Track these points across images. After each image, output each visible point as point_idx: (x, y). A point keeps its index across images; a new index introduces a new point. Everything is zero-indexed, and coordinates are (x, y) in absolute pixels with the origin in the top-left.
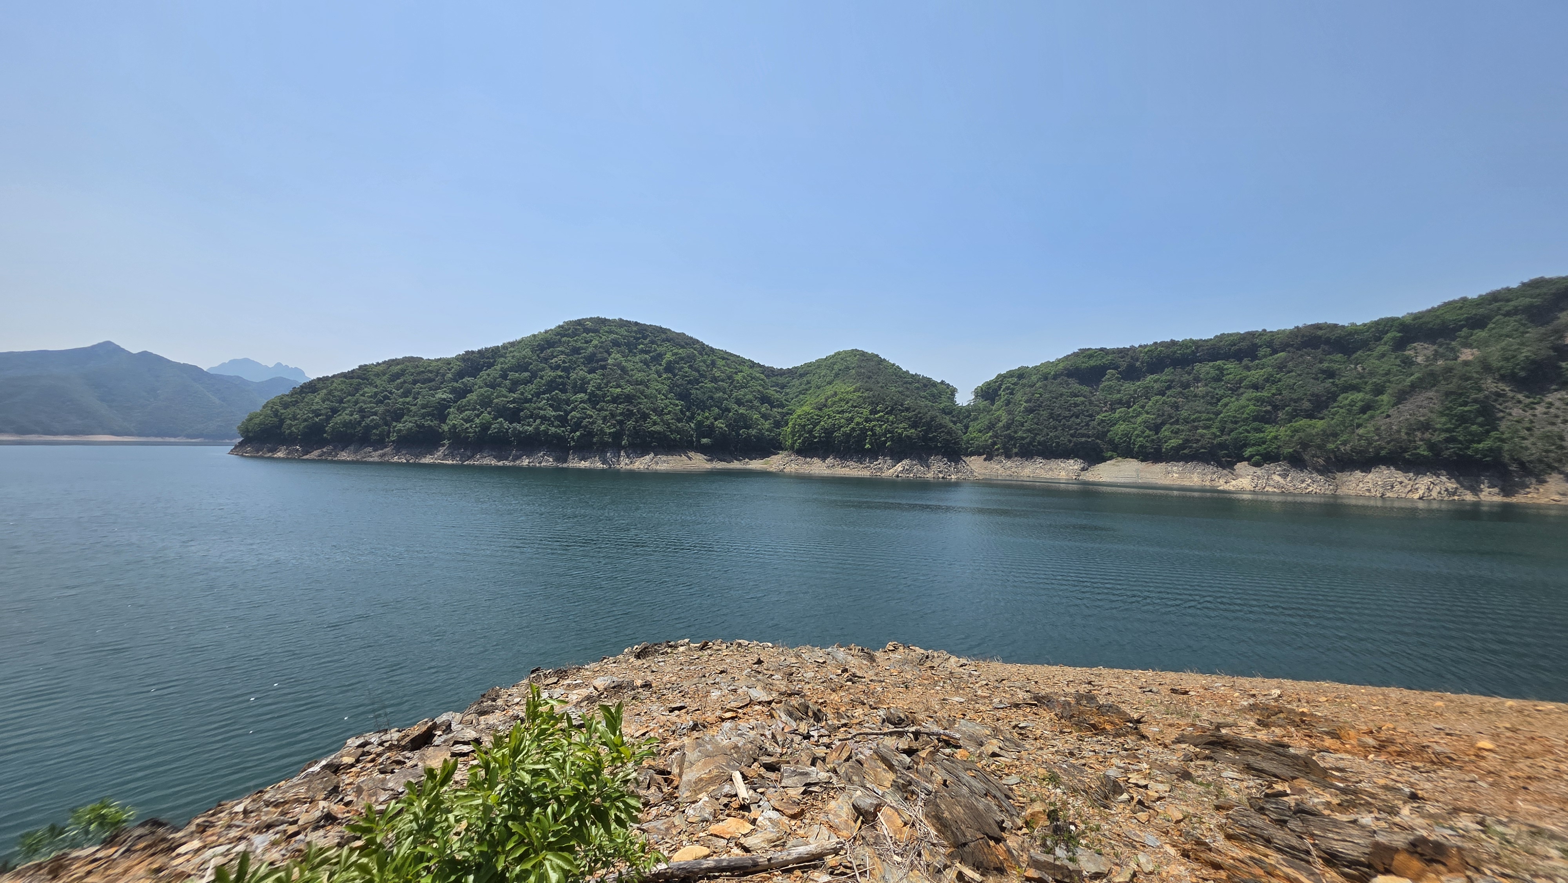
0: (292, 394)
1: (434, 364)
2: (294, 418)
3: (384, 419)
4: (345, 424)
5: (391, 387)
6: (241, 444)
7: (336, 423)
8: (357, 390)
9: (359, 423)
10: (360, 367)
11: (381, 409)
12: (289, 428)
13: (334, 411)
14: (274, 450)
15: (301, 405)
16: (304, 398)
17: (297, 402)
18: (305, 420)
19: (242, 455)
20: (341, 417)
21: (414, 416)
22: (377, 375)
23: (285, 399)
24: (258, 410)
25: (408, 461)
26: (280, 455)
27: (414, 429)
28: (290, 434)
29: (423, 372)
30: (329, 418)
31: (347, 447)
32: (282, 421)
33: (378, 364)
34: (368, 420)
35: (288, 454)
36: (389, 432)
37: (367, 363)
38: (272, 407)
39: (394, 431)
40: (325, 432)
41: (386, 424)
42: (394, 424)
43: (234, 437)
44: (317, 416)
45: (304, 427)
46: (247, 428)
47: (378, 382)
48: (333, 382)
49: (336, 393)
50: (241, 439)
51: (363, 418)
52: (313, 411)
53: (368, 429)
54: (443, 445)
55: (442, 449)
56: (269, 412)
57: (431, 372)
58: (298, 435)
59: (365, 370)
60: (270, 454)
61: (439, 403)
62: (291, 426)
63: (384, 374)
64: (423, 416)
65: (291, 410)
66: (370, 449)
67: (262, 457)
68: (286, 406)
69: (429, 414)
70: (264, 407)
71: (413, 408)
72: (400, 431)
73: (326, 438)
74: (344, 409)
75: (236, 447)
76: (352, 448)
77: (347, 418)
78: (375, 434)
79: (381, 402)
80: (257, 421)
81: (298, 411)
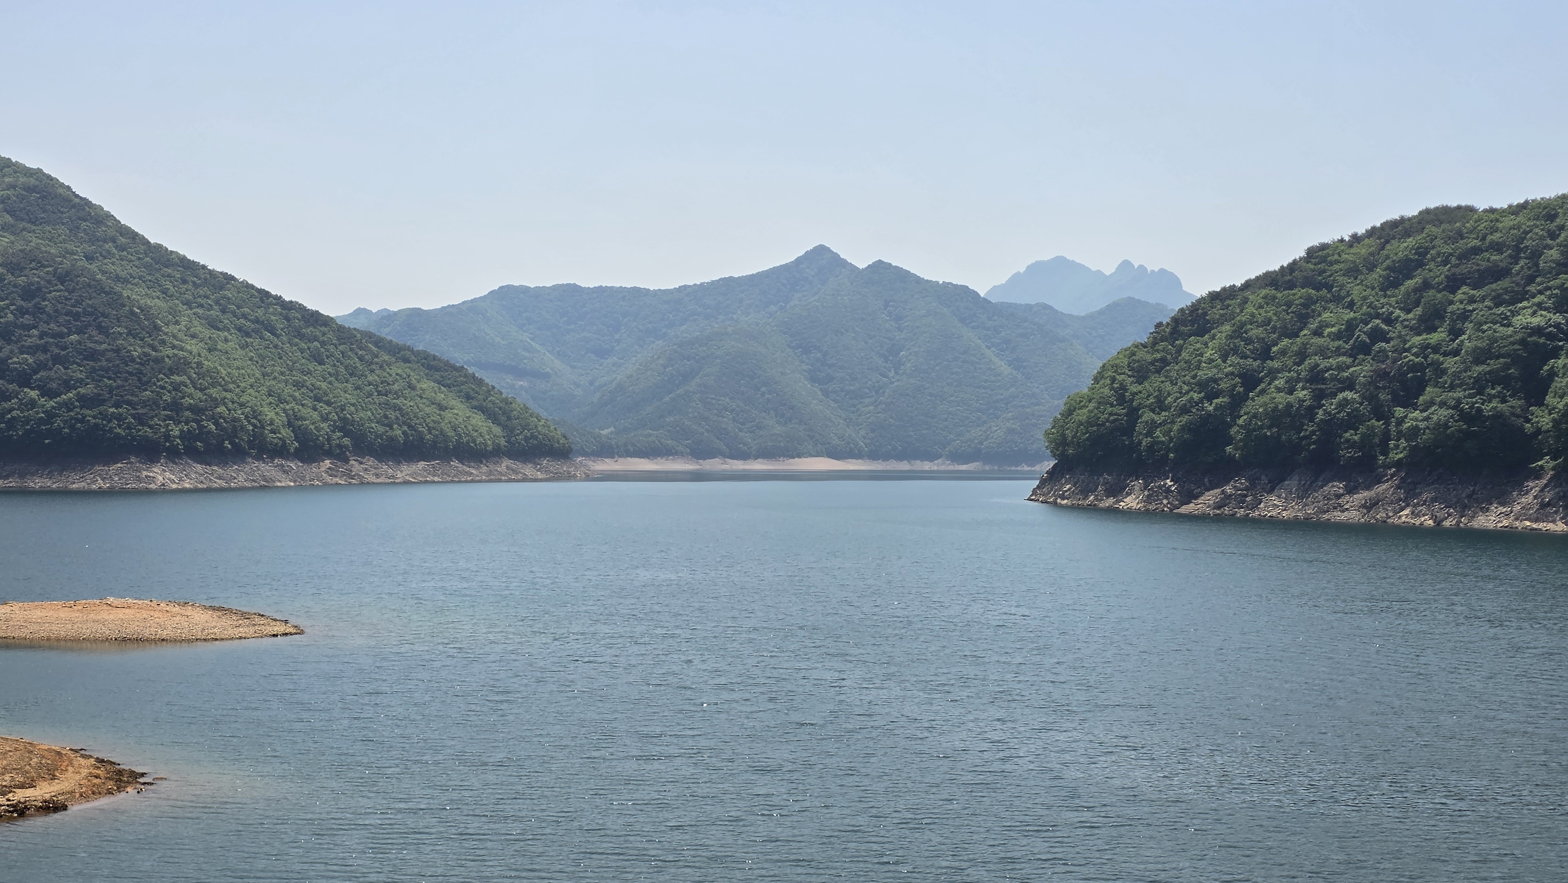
0: (1155, 343)
1: (1508, 222)
2: (1160, 405)
3: (1371, 398)
4: (1276, 417)
5: (1389, 304)
6: (1053, 476)
7: (1255, 416)
8: (1303, 319)
9: (1311, 412)
10: (1311, 252)
11: (1363, 370)
12: (1149, 434)
13: (1250, 381)
14: (1117, 490)
15: (1173, 370)
16: (1179, 351)
17: (1164, 362)
18: (1184, 410)
19: (1055, 503)
20: (1265, 399)
21: (1452, 388)
22: (1353, 272)
23: (1141, 354)
24: (1084, 386)
25: (1438, 523)
26: (1131, 502)
27: (1455, 426)
28: (1151, 448)
29: (1476, 251)
30: (1237, 401)
31: (1282, 480)
32: (1133, 414)
33: (1356, 238)
34: (1331, 405)
35: (1148, 500)
36: (1386, 437)
37: (1327, 239)
38: (1113, 380)
39: (1400, 435)
40: (1229, 441)
41: (1381, 413)
42: (1399, 411)
43: (1036, 458)
44: (1210, 397)
45: (1183, 429)
46: (1063, 435)
47: (1357, 292)
48: (1245, 301)
49: (1255, 332)
50: (1050, 464)
51: (1319, 396)
52: (1202, 385)
53: (1332, 427)
54: (1537, 474)
55: (1534, 486)
56: (1106, 391)
57: (1497, 247)
58: (1169, 450)
59: (1323, 259)
60: (1111, 500)
61: (1523, 342)
62: (1152, 426)
63: (1371, 268)
64: (1479, 386)
65: (1154, 383)
66: (1338, 487)
67: (1092, 509)
68: (1141, 374)
69: (1494, 379)
70: (1096, 380)
71: (1450, 363)
72: (1415, 432)
73: (1231, 458)
74: (1273, 374)
75: (1043, 482)
76: (1292, 483)
77: (1282, 399)
78: (1351, 444)
79: (1363, 349)
80: (1082, 415)
81: (1168, 386)
